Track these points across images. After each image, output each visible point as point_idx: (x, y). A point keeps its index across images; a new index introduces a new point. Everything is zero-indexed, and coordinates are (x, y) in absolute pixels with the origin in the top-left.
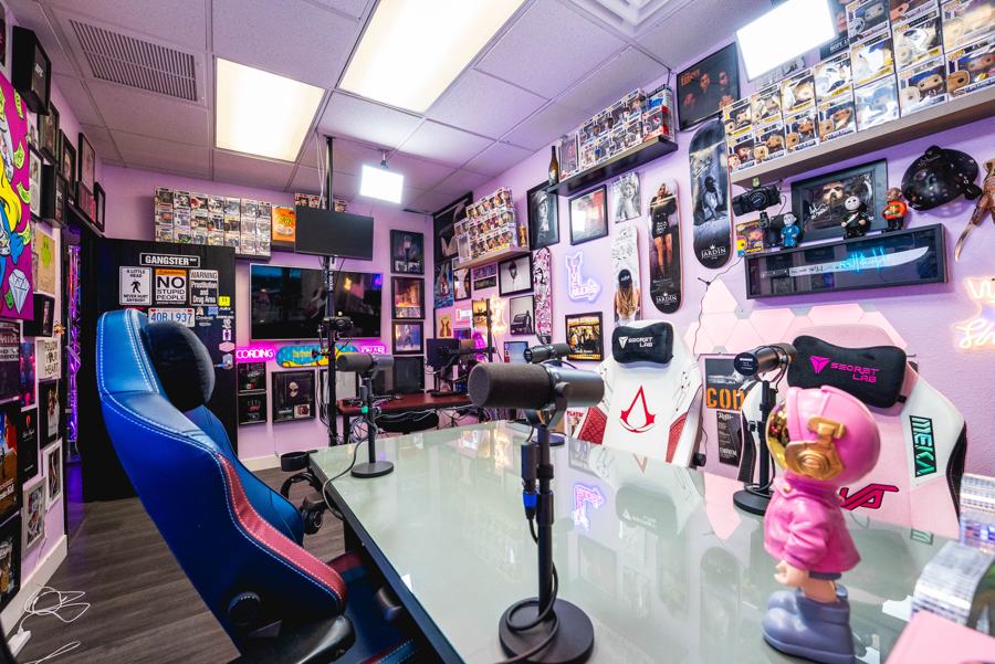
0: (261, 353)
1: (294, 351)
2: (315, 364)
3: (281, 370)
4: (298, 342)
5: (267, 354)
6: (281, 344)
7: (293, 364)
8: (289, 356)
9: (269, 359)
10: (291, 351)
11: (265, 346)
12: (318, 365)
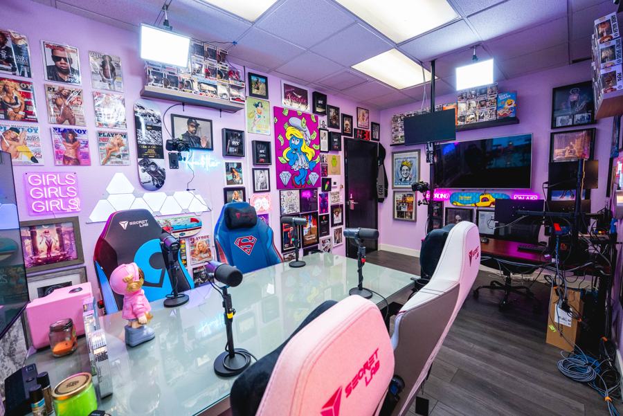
0: (442, 195)
1: (460, 196)
2: (473, 205)
3: (451, 206)
4: (463, 190)
5: (445, 197)
6: (454, 190)
7: (459, 204)
8: (456, 199)
9: (446, 199)
10: (458, 195)
11: (444, 192)
12: (476, 206)
